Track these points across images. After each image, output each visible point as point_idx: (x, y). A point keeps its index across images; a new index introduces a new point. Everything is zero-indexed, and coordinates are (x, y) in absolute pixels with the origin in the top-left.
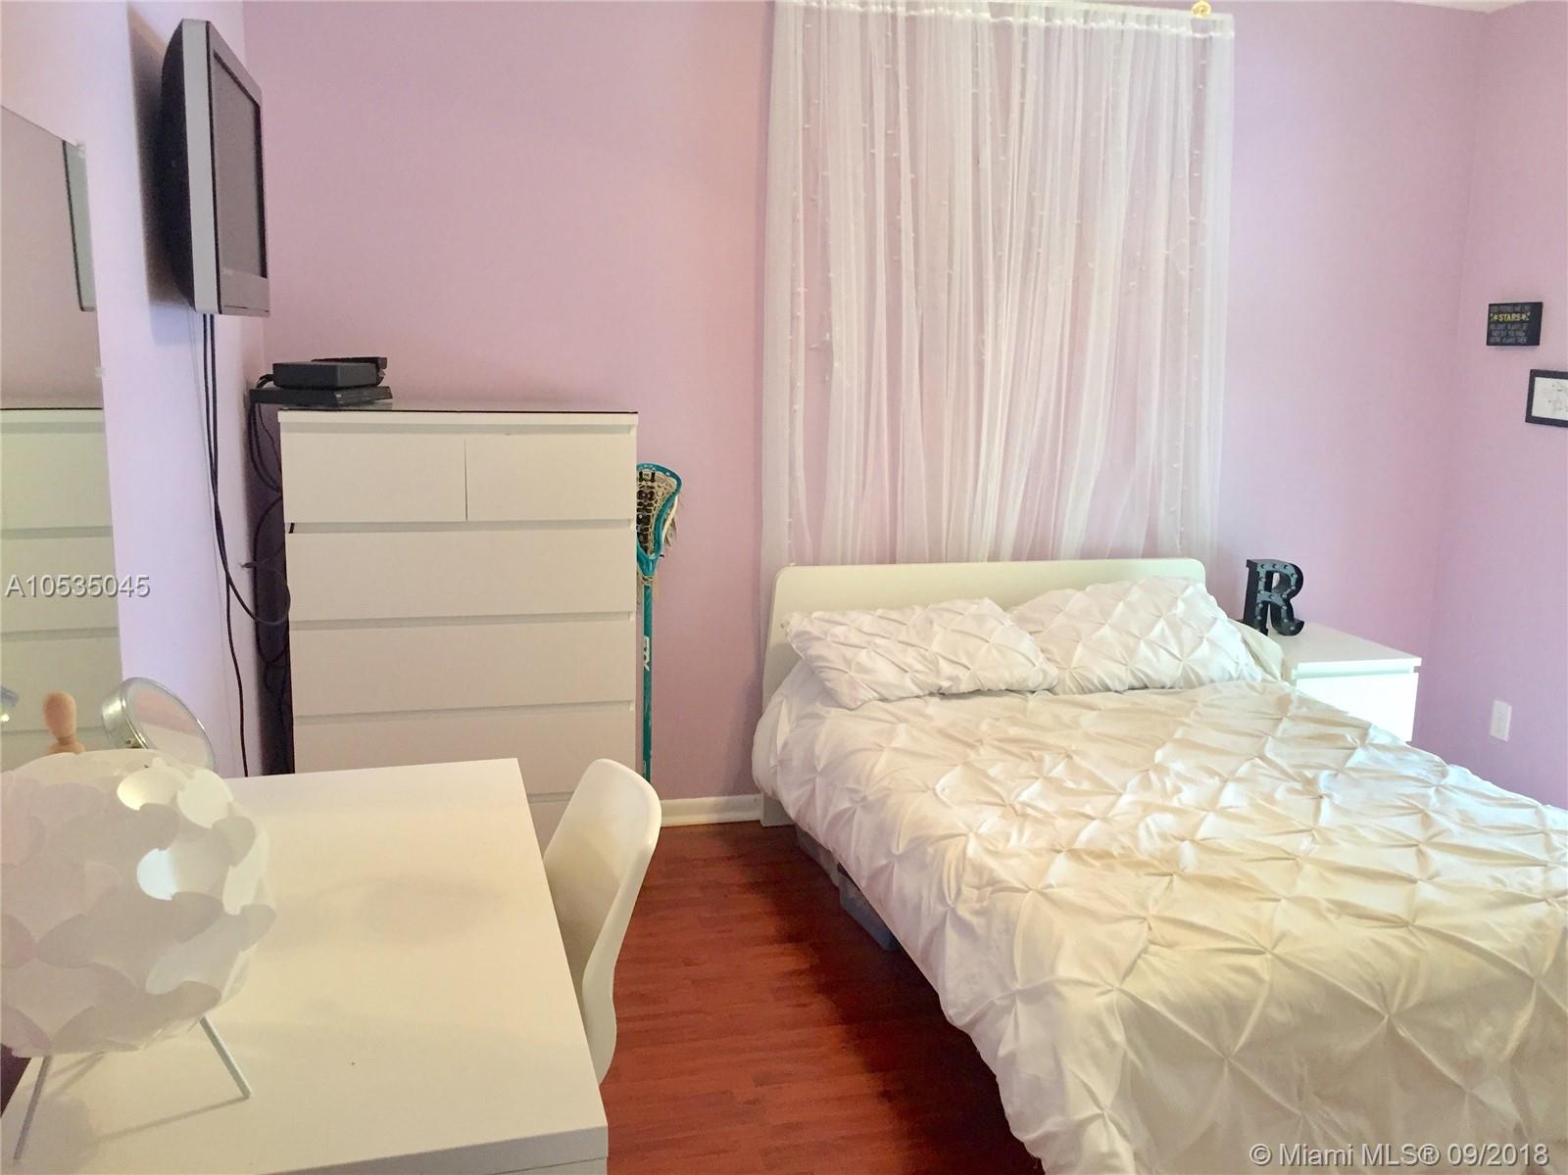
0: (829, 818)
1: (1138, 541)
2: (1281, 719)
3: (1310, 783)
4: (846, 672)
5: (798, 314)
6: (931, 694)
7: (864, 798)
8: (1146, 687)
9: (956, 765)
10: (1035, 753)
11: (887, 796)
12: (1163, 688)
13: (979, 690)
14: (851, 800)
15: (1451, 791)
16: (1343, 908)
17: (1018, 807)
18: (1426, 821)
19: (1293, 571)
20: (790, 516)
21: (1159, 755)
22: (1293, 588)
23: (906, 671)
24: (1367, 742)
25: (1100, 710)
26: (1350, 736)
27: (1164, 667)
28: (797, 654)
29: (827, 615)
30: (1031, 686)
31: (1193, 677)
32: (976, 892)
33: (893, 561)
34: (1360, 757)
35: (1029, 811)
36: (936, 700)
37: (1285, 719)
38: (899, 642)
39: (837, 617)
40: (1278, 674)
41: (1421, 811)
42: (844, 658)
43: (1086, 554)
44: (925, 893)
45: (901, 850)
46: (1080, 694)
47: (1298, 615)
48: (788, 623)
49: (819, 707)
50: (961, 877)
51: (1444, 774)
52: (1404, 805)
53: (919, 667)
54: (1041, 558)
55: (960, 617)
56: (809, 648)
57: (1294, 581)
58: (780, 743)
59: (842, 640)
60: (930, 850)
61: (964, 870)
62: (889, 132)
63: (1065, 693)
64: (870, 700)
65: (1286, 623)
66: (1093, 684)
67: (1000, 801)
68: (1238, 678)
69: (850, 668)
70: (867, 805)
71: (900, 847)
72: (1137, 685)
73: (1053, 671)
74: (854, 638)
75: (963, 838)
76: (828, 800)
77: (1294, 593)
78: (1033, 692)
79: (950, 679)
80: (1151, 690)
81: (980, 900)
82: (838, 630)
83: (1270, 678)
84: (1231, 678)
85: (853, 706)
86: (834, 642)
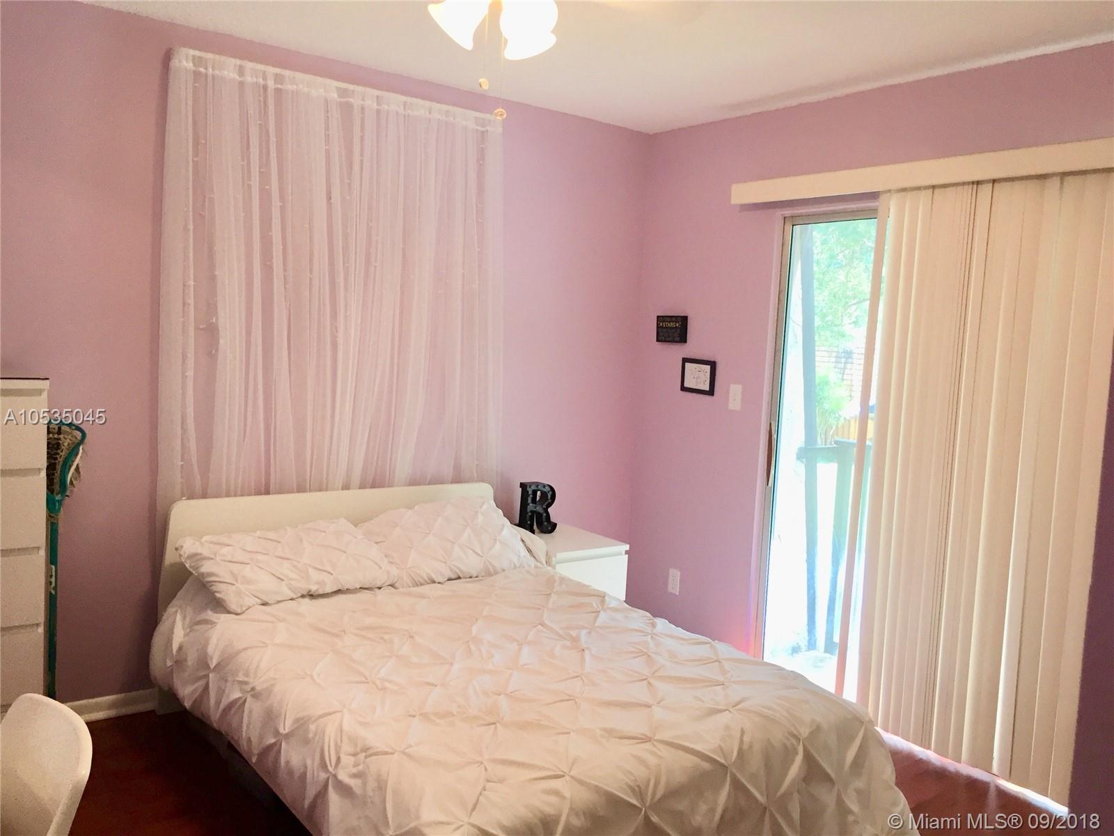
0: (222, 706)
1: (448, 472)
2: (550, 594)
3: (575, 640)
4: (233, 584)
5: (190, 302)
6: (303, 596)
7: (253, 689)
8: (459, 578)
9: (328, 653)
10: (386, 637)
11: (273, 685)
12: (471, 577)
13: (339, 590)
14: (242, 691)
15: (660, 637)
16: (610, 732)
17: (378, 683)
18: (650, 660)
19: (549, 489)
20: (182, 459)
21: (474, 630)
22: (550, 501)
23: (283, 580)
24: (605, 607)
25: (429, 597)
26: (595, 603)
27: (471, 563)
28: (190, 572)
29: (215, 539)
30: (379, 584)
31: (490, 568)
32: (353, 759)
33: (267, 492)
34: (603, 617)
35: (387, 685)
36: (307, 600)
37: (552, 595)
38: (276, 557)
39: (224, 539)
40: (544, 563)
41: (646, 654)
42: (232, 573)
43: (413, 482)
44: (309, 762)
45: (287, 731)
46: (413, 587)
47: (553, 519)
48: (182, 547)
49: (210, 615)
50: (340, 747)
51: (654, 625)
52: (634, 650)
53: (294, 576)
54: (380, 486)
55: (324, 534)
56: (202, 565)
57: (549, 496)
58: (175, 647)
59: (229, 558)
60: (312, 727)
61: (341, 741)
62: (262, 170)
63: (403, 587)
64: (254, 605)
65: (547, 526)
66: (423, 578)
67: (364, 680)
68: (519, 567)
69: (237, 581)
70: (256, 695)
71: (285, 727)
72: (453, 577)
73: (394, 571)
74: (240, 556)
75: (340, 714)
76: (221, 692)
77: (550, 505)
78: (380, 588)
79: (318, 583)
80: (462, 580)
81: (356, 765)
82: (225, 550)
83: (539, 564)
84: (515, 567)
85: (239, 611)
86: (222, 560)
